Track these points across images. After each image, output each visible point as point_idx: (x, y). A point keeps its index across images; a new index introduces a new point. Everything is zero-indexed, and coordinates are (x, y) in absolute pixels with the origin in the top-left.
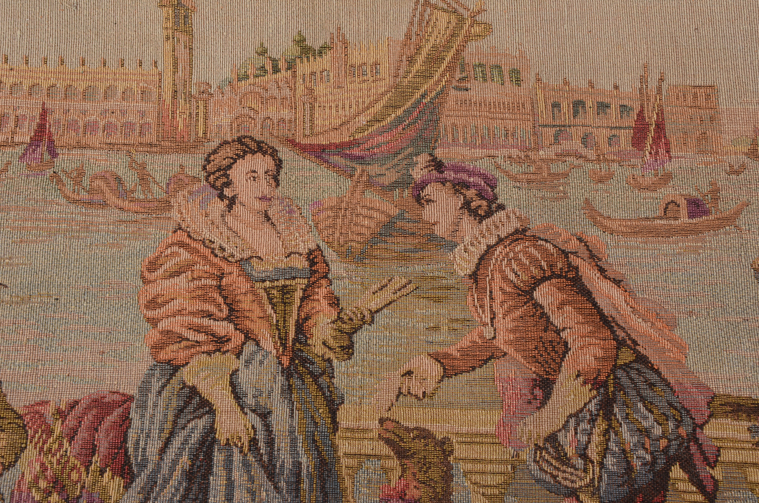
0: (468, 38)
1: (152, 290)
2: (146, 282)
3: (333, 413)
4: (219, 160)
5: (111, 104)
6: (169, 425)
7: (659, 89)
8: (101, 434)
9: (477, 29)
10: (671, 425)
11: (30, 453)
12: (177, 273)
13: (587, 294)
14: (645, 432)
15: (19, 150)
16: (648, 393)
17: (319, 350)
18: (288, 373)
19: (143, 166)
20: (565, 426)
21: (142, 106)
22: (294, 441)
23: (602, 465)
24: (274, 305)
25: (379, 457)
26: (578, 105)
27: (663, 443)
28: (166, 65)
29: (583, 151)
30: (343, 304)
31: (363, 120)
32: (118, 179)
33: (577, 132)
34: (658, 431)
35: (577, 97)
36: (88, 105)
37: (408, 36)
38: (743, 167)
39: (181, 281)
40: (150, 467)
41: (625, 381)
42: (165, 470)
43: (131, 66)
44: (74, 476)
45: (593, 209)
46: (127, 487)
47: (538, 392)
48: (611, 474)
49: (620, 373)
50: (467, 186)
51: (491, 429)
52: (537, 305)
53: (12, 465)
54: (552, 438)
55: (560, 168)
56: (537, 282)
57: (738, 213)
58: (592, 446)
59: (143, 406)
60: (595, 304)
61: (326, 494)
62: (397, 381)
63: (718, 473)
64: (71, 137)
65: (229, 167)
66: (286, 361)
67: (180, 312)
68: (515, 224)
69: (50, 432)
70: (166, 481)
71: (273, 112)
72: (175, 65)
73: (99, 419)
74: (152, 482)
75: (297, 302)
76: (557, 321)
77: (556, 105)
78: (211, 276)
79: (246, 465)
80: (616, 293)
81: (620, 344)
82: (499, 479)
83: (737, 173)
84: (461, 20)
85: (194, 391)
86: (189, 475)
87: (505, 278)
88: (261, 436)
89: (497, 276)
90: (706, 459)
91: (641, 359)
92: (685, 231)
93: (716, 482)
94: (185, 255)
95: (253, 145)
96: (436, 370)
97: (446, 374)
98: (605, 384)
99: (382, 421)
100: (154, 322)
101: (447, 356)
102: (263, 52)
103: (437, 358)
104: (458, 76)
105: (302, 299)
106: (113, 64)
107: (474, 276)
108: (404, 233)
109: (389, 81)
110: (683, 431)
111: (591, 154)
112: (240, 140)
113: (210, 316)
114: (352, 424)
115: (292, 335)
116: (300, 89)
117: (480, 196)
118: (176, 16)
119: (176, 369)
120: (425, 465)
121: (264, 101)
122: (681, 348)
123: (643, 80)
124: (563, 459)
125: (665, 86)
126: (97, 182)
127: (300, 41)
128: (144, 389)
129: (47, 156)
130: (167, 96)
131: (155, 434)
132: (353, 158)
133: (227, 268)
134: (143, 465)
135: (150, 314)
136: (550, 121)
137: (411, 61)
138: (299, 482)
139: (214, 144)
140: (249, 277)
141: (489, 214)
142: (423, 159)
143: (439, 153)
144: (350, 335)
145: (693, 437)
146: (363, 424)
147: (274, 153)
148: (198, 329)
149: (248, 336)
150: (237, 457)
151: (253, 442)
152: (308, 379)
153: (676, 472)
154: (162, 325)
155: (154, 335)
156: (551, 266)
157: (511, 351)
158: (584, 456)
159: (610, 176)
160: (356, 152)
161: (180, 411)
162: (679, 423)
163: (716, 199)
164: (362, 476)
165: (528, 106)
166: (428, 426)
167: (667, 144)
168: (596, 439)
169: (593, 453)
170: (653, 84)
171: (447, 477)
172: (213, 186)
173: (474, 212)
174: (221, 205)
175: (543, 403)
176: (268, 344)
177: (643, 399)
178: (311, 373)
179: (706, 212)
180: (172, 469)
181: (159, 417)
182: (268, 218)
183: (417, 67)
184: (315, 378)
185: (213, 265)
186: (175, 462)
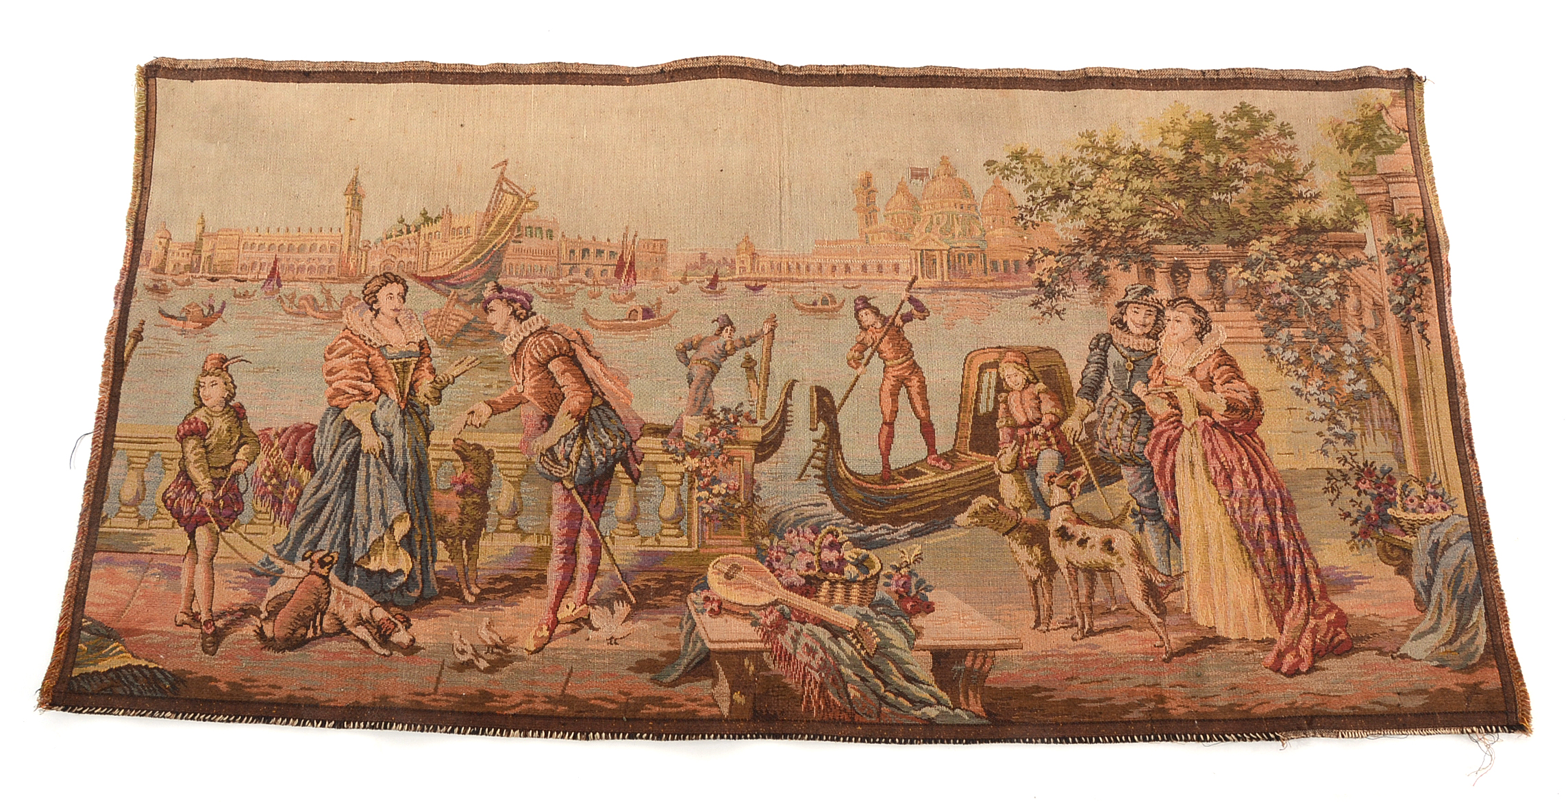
0: (523, 211)
1: (330, 364)
2: (327, 360)
3: (427, 436)
4: (372, 287)
5: (312, 255)
6: (336, 442)
7: (634, 241)
8: (299, 447)
9: (529, 205)
10: (618, 440)
11: (262, 456)
12: (345, 355)
13: (579, 365)
14: (604, 445)
15: (261, 283)
16: (607, 423)
17: (422, 399)
18: (403, 413)
19: (329, 291)
20: (559, 443)
21: (330, 255)
22: (405, 451)
23: (577, 464)
24: (398, 373)
25: (452, 461)
26: (585, 251)
27: (613, 451)
28: (345, 231)
29: (585, 279)
30: (437, 372)
31: (457, 261)
32: (314, 300)
33: (583, 268)
34: (611, 444)
35: (585, 246)
36: (300, 256)
37: (488, 210)
38: (677, 288)
39: (346, 359)
40: (325, 465)
41: (595, 416)
42: (333, 467)
43: (326, 232)
44: (285, 469)
45: (587, 315)
46: (312, 476)
47: (545, 423)
48: (582, 469)
49: (592, 412)
50: (515, 301)
51: (516, 444)
52: (550, 373)
53: (252, 462)
54: (551, 449)
55: (572, 289)
56: (551, 359)
57: (670, 317)
58: (573, 453)
59: (322, 431)
60: (583, 371)
61: (420, 481)
62: (463, 416)
63: (641, 468)
64: (290, 275)
65: (377, 291)
66: (403, 406)
67: (345, 378)
68: (541, 324)
69: (272, 445)
70: (333, 473)
71: (405, 258)
72: (351, 231)
73: (298, 438)
74: (326, 473)
75: (412, 371)
76: (560, 382)
77: (572, 251)
78: (363, 356)
79: (378, 465)
80: (596, 365)
81: (595, 394)
82: (520, 472)
83: (674, 292)
84: (521, 199)
85: (350, 421)
86: (346, 470)
87: (532, 356)
88: (386, 449)
89: (528, 355)
90: (636, 460)
91: (606, 403)
92: (639, 328)
93: (640, 472)
94: (349, 344)
95: (392, 278)
96: (488, 410)
97: (493, 413)
98: (583, 418)
99: (455, 440)
100: (330, 383)
101: (495, 402)
102: (402, 221)
103: (489, 403)
104: (516, 234)
105: (414, 370)
106: (315, 231)
107: (514, 355)
108: (475, 330)
109: (474, 237)
110: (624, 444)
111: (590, 281)
112: (384, 275)
113: (361, 379)
114: (438, 442)
115: (407, 391)
116: (422, 243)
117: (522, 307)
118: (353, 201)
119: (341, 410)
120: (477, 465)
121: (400, 251)
122: (629, 397)
123: (625, 236)
124: (556, 461)
125: (637, 239)
126: (303, 301)
127: (424, 214)
128: (323, 422)
129: (276, 287)
130: (345, 249)
131: (328, 447)
132: (449, 285)
133: (372, 352)
134: (321, 464)
135: (329, 378)
136: (568, 261)
137: (489, 225)
138: (406, 474)
139: (370, 277)
140: (384, 357)
141: (526, 318)
142: (490, 285)
143: (500, 281)
144: (440, 391)
145: (630, 448)
146: (444, 442)
147: (404, 282)
148: (354, 387)
149: (383, 391)
150: (372, 460)
151: (382, 451)
152: (415, 416)
153: (619, 467)
154: (334, 385)
155: (330, 391)
156: (559, 349)
157: (532, 399)
158: (567, 459)
159: (600, 294)
160: (452, 281)
161: (342, 434)
162: (623, 440)
163: (659, 308)
164: (442, 471)
165: (556, 252)
166: (481, 443)
167: (635, 275)
168: (575, 449)
169: (573, 458)
170: (630, 239)
171: (490, 472)
172: (367, 303)
173: (517, 317)
174: (371, 314)
175: (547, 429)
176: (393, 396)
177: (604, 427)
178: (416, 412)
179: (653, 316)
180: (337, 466)
181: (331, 437)
182: (397, 322)
183: (492, 229)
184: (419, 415)
185: (364, 350)
186: (338, 463)
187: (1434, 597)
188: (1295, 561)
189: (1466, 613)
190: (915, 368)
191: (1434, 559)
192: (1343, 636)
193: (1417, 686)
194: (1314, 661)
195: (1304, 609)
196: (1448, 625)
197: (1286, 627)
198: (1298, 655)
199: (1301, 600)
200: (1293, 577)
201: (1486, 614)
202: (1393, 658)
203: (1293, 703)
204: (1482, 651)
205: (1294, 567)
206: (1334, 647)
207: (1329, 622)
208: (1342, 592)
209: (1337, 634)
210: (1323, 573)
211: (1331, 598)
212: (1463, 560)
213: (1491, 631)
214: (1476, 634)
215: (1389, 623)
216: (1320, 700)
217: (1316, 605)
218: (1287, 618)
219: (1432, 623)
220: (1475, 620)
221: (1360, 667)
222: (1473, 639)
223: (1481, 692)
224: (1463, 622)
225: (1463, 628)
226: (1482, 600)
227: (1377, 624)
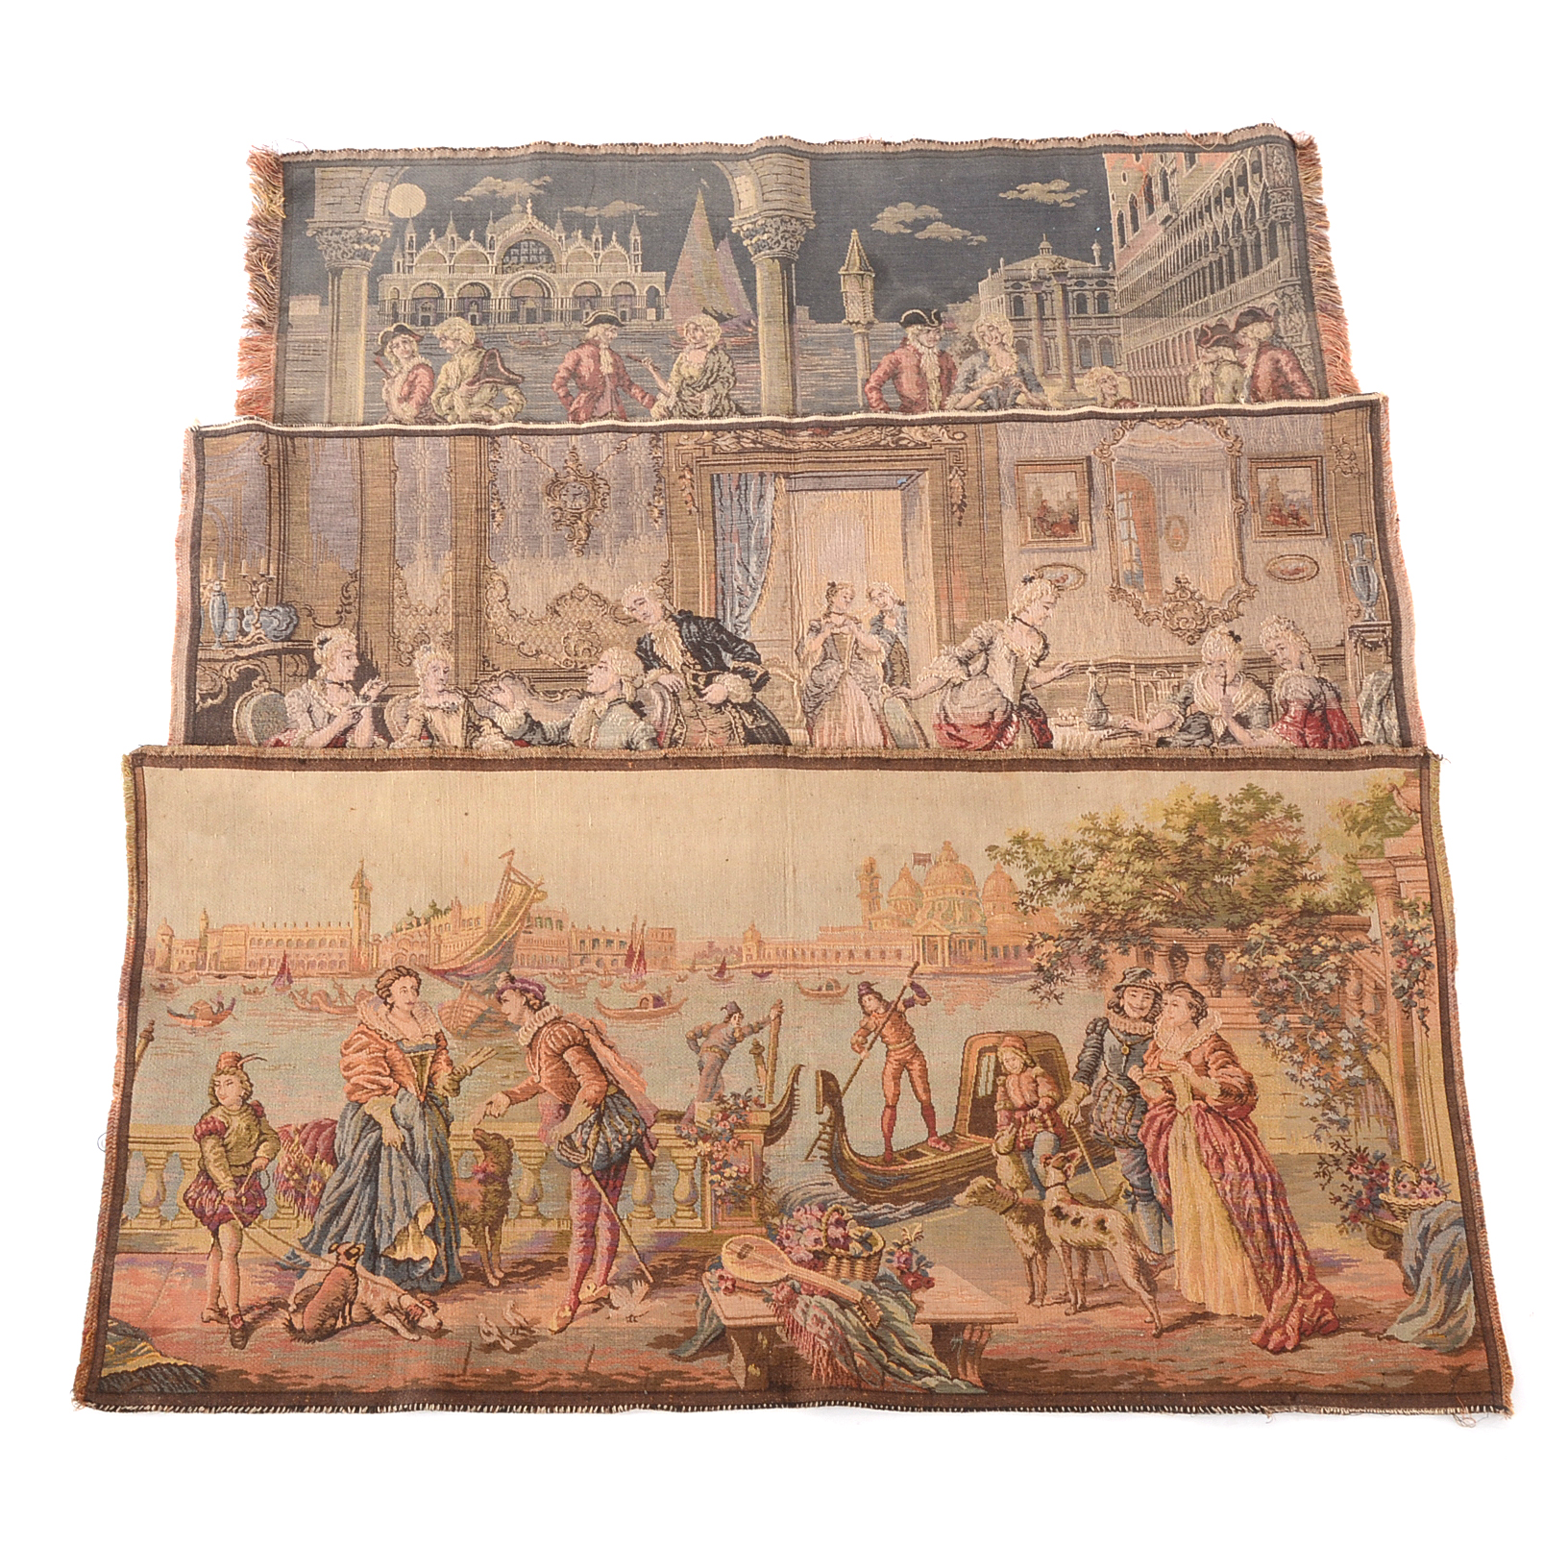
0: (533, 901)
1: (347, 1060)
2: (343, 1055)
3: (448, 1126)
4: (384, 981)
5: (322, 950)
6: (357, 1136)
7: (643, 930)
8: (319, 1143)
9: (538, 895)
10: (633, 1127)
11: (282, 1152)
12: (361, 1050)
13: (593, 1055)
14: (619, 1132)
15: (271, 980)
16: (622, 1110)
17: (441, 1091)
18: (423, 1106)
19: (341, 986)
20: (576, 1130)
21: (340, 950)
22: (426, 1143)
23: (594, 1150)
24: (416, 1067)
25: (472, 1150)
26: (596, 941)
27: (629, 1137)
28: (355, 924)
29: (596, 969)
30: (455, 1064)
31: (469, 953)
32: (327, 995)
33: (595, 958)
34: (626, 1131)
35: (595, 937)
36: (309, 951)
37: (497, 900)
38: (686, 977)
39: (363, 1054)
40: (347, 1159)
41: (611, 1104)
42: (355, 1161)
43: (334, 926)
44: (306, 1164)
45: (599, 1004)
46: (334, 1170)
47: (562, 1112)
48: (599, 1155)
49: (608, 1100)
50: (528, 991)
51: (535, 1133)
52: (565, 1062)
53: (273, 1159)
54: (568, 1137)
55: (583, 980)
56: (566, 1048)
57: (681, 1004)
58: (590, 1140)
59: (342, 1126)
60: (597, 1061)
61: (442, 1171)
62: (483, 1107)
63: (656, 1153)
64: (300, 971)
65: (391, 985)
66: (422, 1099)
67: (363, 1073)
68: (555, 1014)
69: (292, 1141)
70: (355, 1167)
71: (417, 951)
72: (360, 925)
73: (319, 1134)
74: (348, 1167)
75: (429, 1064)
76: (576, 1072)
77: (583, 942)
78: (380, 1051)
79: (399, 1157)
80: (609, 1054)
81: (610, 1083)
82: (539, 1160)
83: (683, 981)
84: (530, 889)
85: (370, 1116)
86: (368, 1163)
87: (547, 1047)
88: (408, 1141)
89: (543, 1045)
90: (651, 1146)
91: (621, 1092)
92: (650, 1016)
93: (655, 1157)
94: (365, 1039)
95: (404, 971)
96: (507, 1100)
97: (512, 1103)
98: (599, 1106)
99: (475, 1130)
100: (348, 1079)
101: (513, 1092)
102: (411, 914)
103: (506, 1094)
104: (526, 924)
105: (432, 1062)
106: (324, 925)
107: (530, 1046)
108: (490, 1021)
109: (485, 929)
110: (639, 1131)
111: (601, 971)
112: (397, 969)
113: (379, 1074)
114: (458, 1133)
115: (425, 1084)
116: (433, 936)
117: (535, 997)
118: (361, 893)
119: (361, 1105)
120: (498, 1154)
121: (412, 944)
122: (643, 1085)
123: (634, 925)
124: (574, 1148)
125: (646, 928)
126: (315, 997)
127: (433, 906)
128: (343, 1117)
129: (287, 983)
130: (355, 943)
131: (350, 1141)
132: (462, 976)
133: (389, 1046)
134: (343, 1159)
135: (346, 1074)
136: (578, 951)
137: (498, 916)
138: (428, 1165)
139: (383, 971)
140: (401, 1051)
141: (540, 1008)
142: (503, 975)
143: (513, 972)
144: (458, 1082)
145: (645, 1134)
146: (464, 1132)
147: (416, 976)
148: (373, 1082)
149: (401, 1085)
150: (394, 1152)
151: (404, 1144)
152: (435, 1108)
153: (634, 1153)
154: (352, 1081)
155: (349, 1086)
156: (574, 1039)
157: (549, 1089)
158: (585, 1146)
159: (611, 984)
160: (464, 973)
161: (363, 1129)
162: (637, 1127)
163: (669, 997)
164: (463, 1160)
165: (566, 943)
166: (500, 1132)
167: (645, 964)
168: (592, 1136)
169: (590, 1145)
170: (639, 927)
171: (510, 1160)
172: (381, 997)
173: (531, 1007)
174: (386, 1008)
175: (565, 1118)
176: (412, 1089)
177: (619, 1114)
178: (436, 1105)
179: (664, 1004)
180: (359, 1160)
181: (351, 1132)
182: (412, 1015)
183: (502, 919)
184: (438, 1107)
185: (381, 1044)
186: (360, 1156)
187: (1423, 1280)
188: (1284, 1243)
189: (1455, 1298)
190: (916, 1051)
191: (1423, 1244)
192: (1329, 1317)
193: (1402, 1367)
194: (1300, 1340)
195: (1292, 1288)
196: (1436, 1309)
197: (1274, 1305)
198: (1284, 1333)
199: (1289, 1281)
200: (1282, 1258)
201: (1476, 1298)
202: (1380, 1339)
203: (1279, 1379)
204: (1470, 1334)
205: (1283, 1249)
206: (1321, 1327)
207: (1317, 1303)
208: (1330, 1274)
209: (1324, 1314)
210: (1312, 1255)
211: (1319, 1279)
212: (1453, 1245)
213: (1480, 1315)
214: (1465, 1317)
215: (1376, 1306)
216: (1303, 1377)
217: (1305, 1286)
218: (1275, 1296)
219: (1420, 1307)
220: (1463, 1303)
221: (1345, 1347)
222: (1461, 1322)
223: (1468, 1374)
224: (1452, 1305)
225: (1451, 1312)
226: (1471, 1285)
227: (1365, 1306)
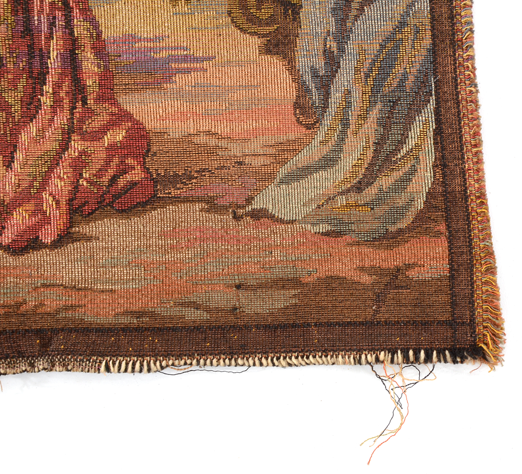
187: (336, 97)
188: (52, 25)
191: (342, 22)
192: (136, 175)
193: (278, 272)
194: (71, 223)
195: (61, 119)
196: (356, 155)
197: (19, 156)
198: (39, 210)
199: (57, 103)
200: (44, 56)
201: (438, 132)
202: (236, 217)
203: (19, 305)
204: (420, 204)
205: (50, 37)
206: (117, 196)
207: (112, 148)
208: (146, 86)
209: (124, 170)
210: (111, 49)
211: (122, 99)
212: (402, 24)
213: (444, 166)
214: (413, 171)
215: (236, 150)
216: (73, 299)
217: (90, 113)
218: (24, 138)
219: (325, 150)
220: (411, 142)
221: (163, 235)
222: (406, 180)
223: (408, 285)
224: (387, 147)
225: (387, 159)
226: (431, 106)
227: (211, 151)
